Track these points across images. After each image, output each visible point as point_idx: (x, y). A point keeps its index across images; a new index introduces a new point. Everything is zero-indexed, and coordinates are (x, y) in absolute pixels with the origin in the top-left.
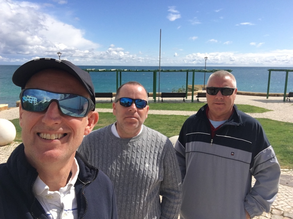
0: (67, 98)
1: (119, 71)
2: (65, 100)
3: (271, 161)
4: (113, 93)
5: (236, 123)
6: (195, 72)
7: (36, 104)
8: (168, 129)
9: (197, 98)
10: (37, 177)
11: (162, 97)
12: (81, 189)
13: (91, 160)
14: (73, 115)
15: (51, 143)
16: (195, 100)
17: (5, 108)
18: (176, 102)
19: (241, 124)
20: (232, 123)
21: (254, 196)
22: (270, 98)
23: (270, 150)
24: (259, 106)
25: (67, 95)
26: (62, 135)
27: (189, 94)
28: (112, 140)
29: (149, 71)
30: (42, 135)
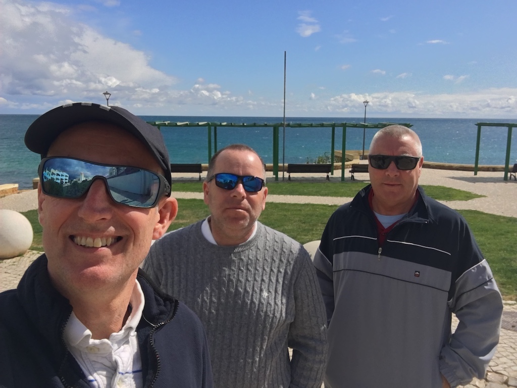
0: (122, 174)
1: (212, 126)
2: (119, 177)
3: (486, 287)
4: (203, 165)
5: (422, 219)
7: (66, 185)
8: (299, 228)
9: (351, 174)
10: (71, 315)
11: (289, 172)
12: (148, 336)
13: (167, 285)
14: (132, 204)
15: (95, 253)
16: (346, 178)
17: (13, 190)
18: (313, 180)
19: (431, 221)
20: (416, 219)
21: (456, 350)
22: (481, 174)
23: (484, 268)
24: (461, 189)
25: (122, 168)
26: (113, 240)
27: (336, 166)
28: (204, 249)
29: (266, 125)
30: (78, 239)
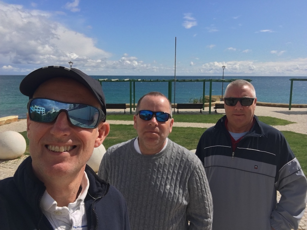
0: (77, 108)
1: (132, 81)
2: (75, 110)
3: (297, 174)
4: (126, 104)
5: (258, 134)
6: (212, 82)
7: (44, 115)
8: (184, 142)
9: (214, 109)
10: (45, 192)
11: (178, 108)
12: (91, 205)
14: (83, 126)
15: (60, 155)
16: (212, 112)
17: (15, 120)
18: (192, 113)
19: (263, 136)
20: (254, 134)
21: (280, 213)
22: (293, 109)
23: (296, 163)
24: (282, 118)
25: (77, 105)
26: (71, 147)
27: (206, 105)
28: (133, 156)
29: (164, 81)
30: (50, 147)
